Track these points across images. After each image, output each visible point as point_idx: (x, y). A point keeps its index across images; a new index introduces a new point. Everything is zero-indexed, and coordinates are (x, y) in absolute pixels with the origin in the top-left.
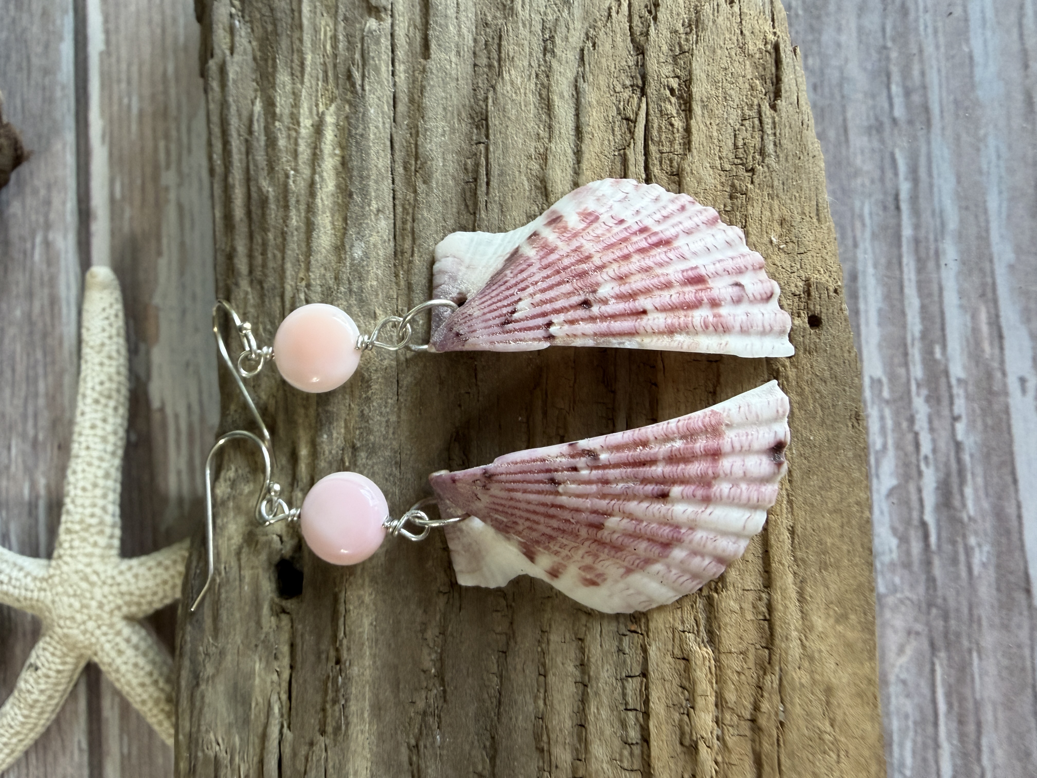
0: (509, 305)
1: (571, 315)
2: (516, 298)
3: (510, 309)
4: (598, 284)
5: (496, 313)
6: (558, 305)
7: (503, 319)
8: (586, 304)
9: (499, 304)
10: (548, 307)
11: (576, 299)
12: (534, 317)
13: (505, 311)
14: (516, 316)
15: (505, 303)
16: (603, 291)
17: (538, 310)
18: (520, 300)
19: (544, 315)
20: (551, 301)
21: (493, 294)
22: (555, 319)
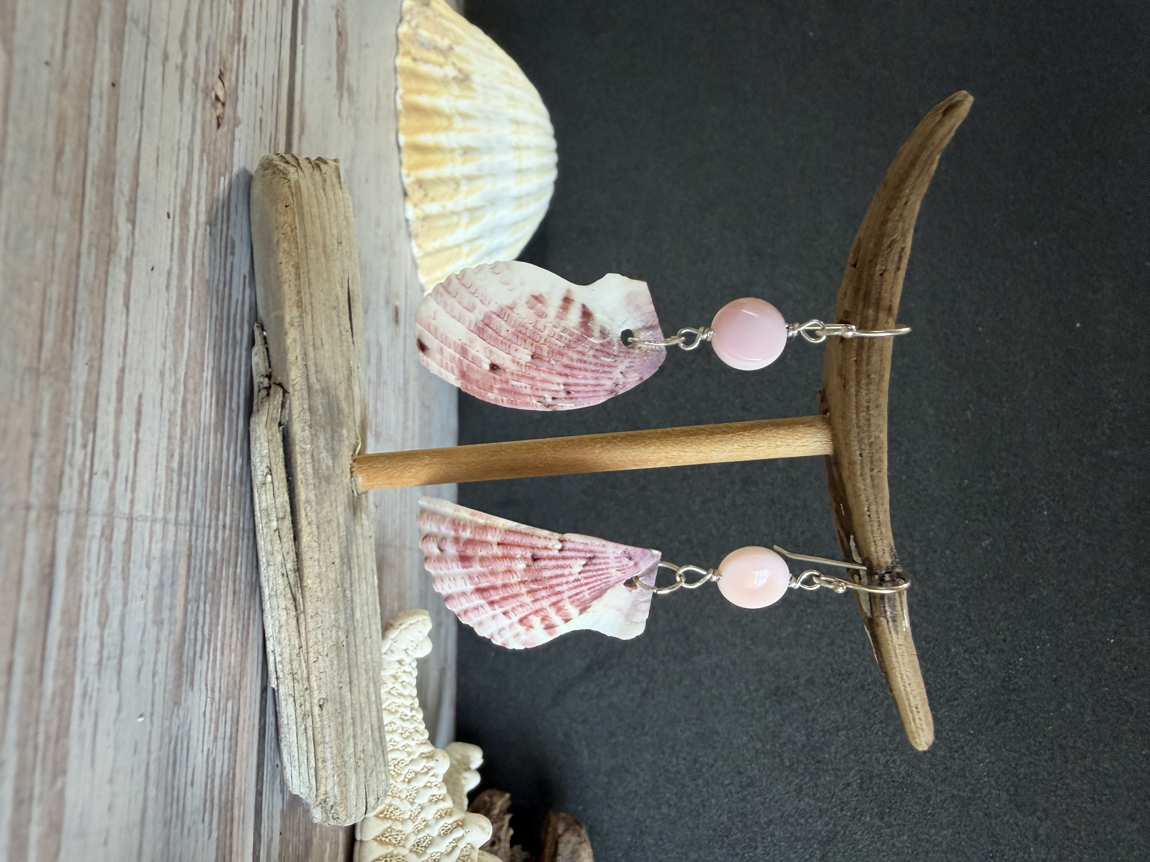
0: (589, 571)
1: (545, 553)
2: (583, 575)
3: (587, 568)
4: (525, 570)
5: (597, 567)
6: (553, 563)
7: (594, 561)
8: (535, 559)
9: (595, 573)
10: (561, 562)
11: (542, 563)
12: (572, 558)
13: (592, 568)
14: (584, 562)
15: (591, 574)
16: (521, 565)
17: (567, 562)
18: (580, 573)
19: (564, 558)
20: (558, 567)
21: (599, 582)
22: (555, 553)
